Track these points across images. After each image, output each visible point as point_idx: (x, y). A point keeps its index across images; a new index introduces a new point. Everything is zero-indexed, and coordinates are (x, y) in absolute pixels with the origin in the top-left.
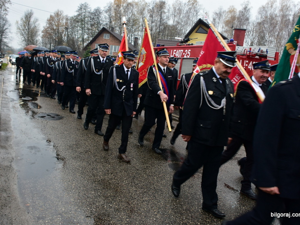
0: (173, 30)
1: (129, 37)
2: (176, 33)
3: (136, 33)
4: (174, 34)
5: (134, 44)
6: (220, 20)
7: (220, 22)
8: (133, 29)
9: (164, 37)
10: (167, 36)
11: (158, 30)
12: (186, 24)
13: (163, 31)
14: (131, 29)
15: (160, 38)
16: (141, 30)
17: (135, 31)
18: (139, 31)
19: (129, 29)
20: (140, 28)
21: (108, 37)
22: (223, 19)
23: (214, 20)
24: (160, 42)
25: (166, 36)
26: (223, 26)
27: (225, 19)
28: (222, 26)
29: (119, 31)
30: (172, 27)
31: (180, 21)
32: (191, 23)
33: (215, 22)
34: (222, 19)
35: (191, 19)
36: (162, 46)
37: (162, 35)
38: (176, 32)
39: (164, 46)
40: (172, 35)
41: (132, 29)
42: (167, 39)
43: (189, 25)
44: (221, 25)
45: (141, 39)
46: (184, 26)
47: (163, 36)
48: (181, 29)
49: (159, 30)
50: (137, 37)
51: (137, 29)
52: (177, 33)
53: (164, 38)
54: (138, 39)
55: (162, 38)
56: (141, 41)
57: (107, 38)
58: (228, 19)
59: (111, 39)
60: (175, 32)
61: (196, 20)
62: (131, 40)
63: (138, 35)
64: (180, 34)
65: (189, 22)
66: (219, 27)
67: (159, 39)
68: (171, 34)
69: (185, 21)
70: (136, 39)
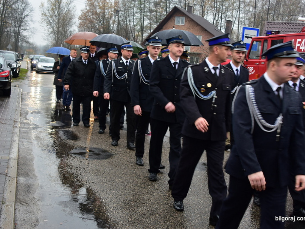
1: (216, 21)
2: (298, 9)
3: (229, 13)
4: (294, 12)
5: (225, 31)
8: (224, 7)
9: (277, 17)
10: (283, 15)
11: (266, 6)
13: (275, 7)
14: (220, 8)
15: (270, 20)
16: (237, 7)
17: (227, 10)
18: (233, 9)
19: (217, 7)
20: (235, 5)
21: (182, 22)
24: (270, 26)
25: (281, 16)
29: (201, 11)
36: (275, 34)
39: (278, 33)
40: (291, 14)
41: (221, 6)
42: (283, 20)
45: (237, 23)
47: (275, 16)
49: (269, 6)
50: (230, 19)
51: (230, 6)
52: (300, 9)
53: (277, 19)
54: (233, 23)
55: (274, 20)
56: (237, 26)
57: (180, 24)
59: (187, 25)
60: (296, 9)
62: (220, 25)
63: (232, 16)
67: (268, 21)
68: (289, 13)
70: (229, 23)
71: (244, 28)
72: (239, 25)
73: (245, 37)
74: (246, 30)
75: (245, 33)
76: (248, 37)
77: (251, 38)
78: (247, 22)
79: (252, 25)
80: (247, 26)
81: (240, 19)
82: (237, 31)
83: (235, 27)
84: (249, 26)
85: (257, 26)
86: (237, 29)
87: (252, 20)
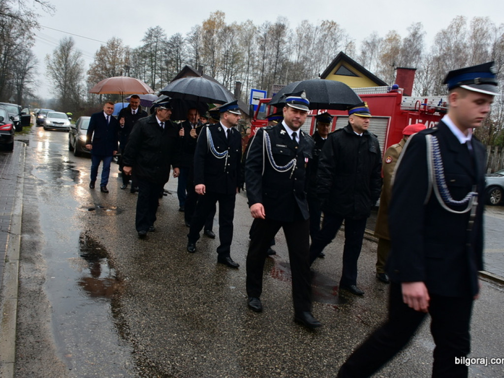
0: (297, 70)
1: (226, 82)
2: (302, 75)
3: (238, 75)
4: (298, 77)
5: (235, 92)
6: (374, 53)
7: (373, 57)
8: (234, 69)
9: (283, 81)
10: (288, 80)
11: (273, 70)
12: (319, 61)
13: (281, 72)
14: (229, 70)
15: (276, 84)
16: (246, 70)
17: (236, 72)
18: (242, 71)
19: (226, 68)
20: (244, 67)
22: (378, 53)
23: (364, 53)
24: (276, 89)
25: (286, 80)
26: (378, 64)
27: (381, 52)
28: (376, 64)
29: (212, 72)
30: (295, 66)
31: (308, 56)
32: (327, 59)
33: (365, 56)
34: (376, 51)
35: (327, 52)
37: (280, 78)
38: (303, 73)
40: (296, 79)
41: (231, 68)
42: (288, 84)
43: (323, 63)
44: (375, 61)
45: (246, 85)
46: (314, 63)
47: (281, 80)
48: (311, 68)
49: (275, 71)
50: (239, 81)
51: (239, 68)
52: (304, 75)
53: (283, 83)
54: (242, 85)
55: (280, 84)
58: (386, 52)
60: (300, 74)
61: (334, 54)
62: (229, 86)
63: (241, 78)
64: (308, 76)
65: (322, 58)
66: (372, 66)
68: (294, 77)
69: (316, 56)
70: (238, 85)
71: (253, 90)
72: (247, 86)
73: (254, 98)
74: (254, 92)
75: (253, 95)
76: (256, 99)
77: (259, 99)
78: (255, 85)
79: (260, 87)
80: (255, 88)
81: (249, 82)
82: (245, 93)
83: (244, 89)
84: (257, 88)
85: (265, 89)
86: (245, 90)
87: (260, 82)
